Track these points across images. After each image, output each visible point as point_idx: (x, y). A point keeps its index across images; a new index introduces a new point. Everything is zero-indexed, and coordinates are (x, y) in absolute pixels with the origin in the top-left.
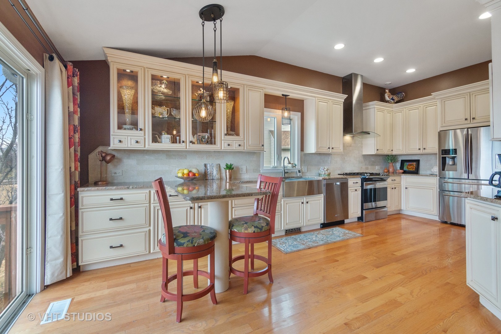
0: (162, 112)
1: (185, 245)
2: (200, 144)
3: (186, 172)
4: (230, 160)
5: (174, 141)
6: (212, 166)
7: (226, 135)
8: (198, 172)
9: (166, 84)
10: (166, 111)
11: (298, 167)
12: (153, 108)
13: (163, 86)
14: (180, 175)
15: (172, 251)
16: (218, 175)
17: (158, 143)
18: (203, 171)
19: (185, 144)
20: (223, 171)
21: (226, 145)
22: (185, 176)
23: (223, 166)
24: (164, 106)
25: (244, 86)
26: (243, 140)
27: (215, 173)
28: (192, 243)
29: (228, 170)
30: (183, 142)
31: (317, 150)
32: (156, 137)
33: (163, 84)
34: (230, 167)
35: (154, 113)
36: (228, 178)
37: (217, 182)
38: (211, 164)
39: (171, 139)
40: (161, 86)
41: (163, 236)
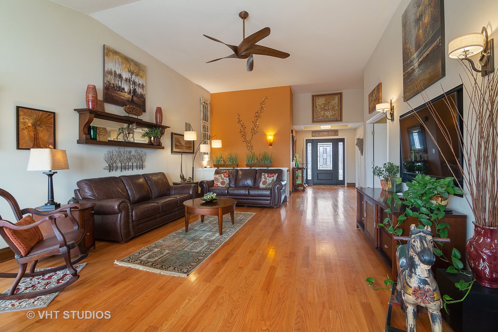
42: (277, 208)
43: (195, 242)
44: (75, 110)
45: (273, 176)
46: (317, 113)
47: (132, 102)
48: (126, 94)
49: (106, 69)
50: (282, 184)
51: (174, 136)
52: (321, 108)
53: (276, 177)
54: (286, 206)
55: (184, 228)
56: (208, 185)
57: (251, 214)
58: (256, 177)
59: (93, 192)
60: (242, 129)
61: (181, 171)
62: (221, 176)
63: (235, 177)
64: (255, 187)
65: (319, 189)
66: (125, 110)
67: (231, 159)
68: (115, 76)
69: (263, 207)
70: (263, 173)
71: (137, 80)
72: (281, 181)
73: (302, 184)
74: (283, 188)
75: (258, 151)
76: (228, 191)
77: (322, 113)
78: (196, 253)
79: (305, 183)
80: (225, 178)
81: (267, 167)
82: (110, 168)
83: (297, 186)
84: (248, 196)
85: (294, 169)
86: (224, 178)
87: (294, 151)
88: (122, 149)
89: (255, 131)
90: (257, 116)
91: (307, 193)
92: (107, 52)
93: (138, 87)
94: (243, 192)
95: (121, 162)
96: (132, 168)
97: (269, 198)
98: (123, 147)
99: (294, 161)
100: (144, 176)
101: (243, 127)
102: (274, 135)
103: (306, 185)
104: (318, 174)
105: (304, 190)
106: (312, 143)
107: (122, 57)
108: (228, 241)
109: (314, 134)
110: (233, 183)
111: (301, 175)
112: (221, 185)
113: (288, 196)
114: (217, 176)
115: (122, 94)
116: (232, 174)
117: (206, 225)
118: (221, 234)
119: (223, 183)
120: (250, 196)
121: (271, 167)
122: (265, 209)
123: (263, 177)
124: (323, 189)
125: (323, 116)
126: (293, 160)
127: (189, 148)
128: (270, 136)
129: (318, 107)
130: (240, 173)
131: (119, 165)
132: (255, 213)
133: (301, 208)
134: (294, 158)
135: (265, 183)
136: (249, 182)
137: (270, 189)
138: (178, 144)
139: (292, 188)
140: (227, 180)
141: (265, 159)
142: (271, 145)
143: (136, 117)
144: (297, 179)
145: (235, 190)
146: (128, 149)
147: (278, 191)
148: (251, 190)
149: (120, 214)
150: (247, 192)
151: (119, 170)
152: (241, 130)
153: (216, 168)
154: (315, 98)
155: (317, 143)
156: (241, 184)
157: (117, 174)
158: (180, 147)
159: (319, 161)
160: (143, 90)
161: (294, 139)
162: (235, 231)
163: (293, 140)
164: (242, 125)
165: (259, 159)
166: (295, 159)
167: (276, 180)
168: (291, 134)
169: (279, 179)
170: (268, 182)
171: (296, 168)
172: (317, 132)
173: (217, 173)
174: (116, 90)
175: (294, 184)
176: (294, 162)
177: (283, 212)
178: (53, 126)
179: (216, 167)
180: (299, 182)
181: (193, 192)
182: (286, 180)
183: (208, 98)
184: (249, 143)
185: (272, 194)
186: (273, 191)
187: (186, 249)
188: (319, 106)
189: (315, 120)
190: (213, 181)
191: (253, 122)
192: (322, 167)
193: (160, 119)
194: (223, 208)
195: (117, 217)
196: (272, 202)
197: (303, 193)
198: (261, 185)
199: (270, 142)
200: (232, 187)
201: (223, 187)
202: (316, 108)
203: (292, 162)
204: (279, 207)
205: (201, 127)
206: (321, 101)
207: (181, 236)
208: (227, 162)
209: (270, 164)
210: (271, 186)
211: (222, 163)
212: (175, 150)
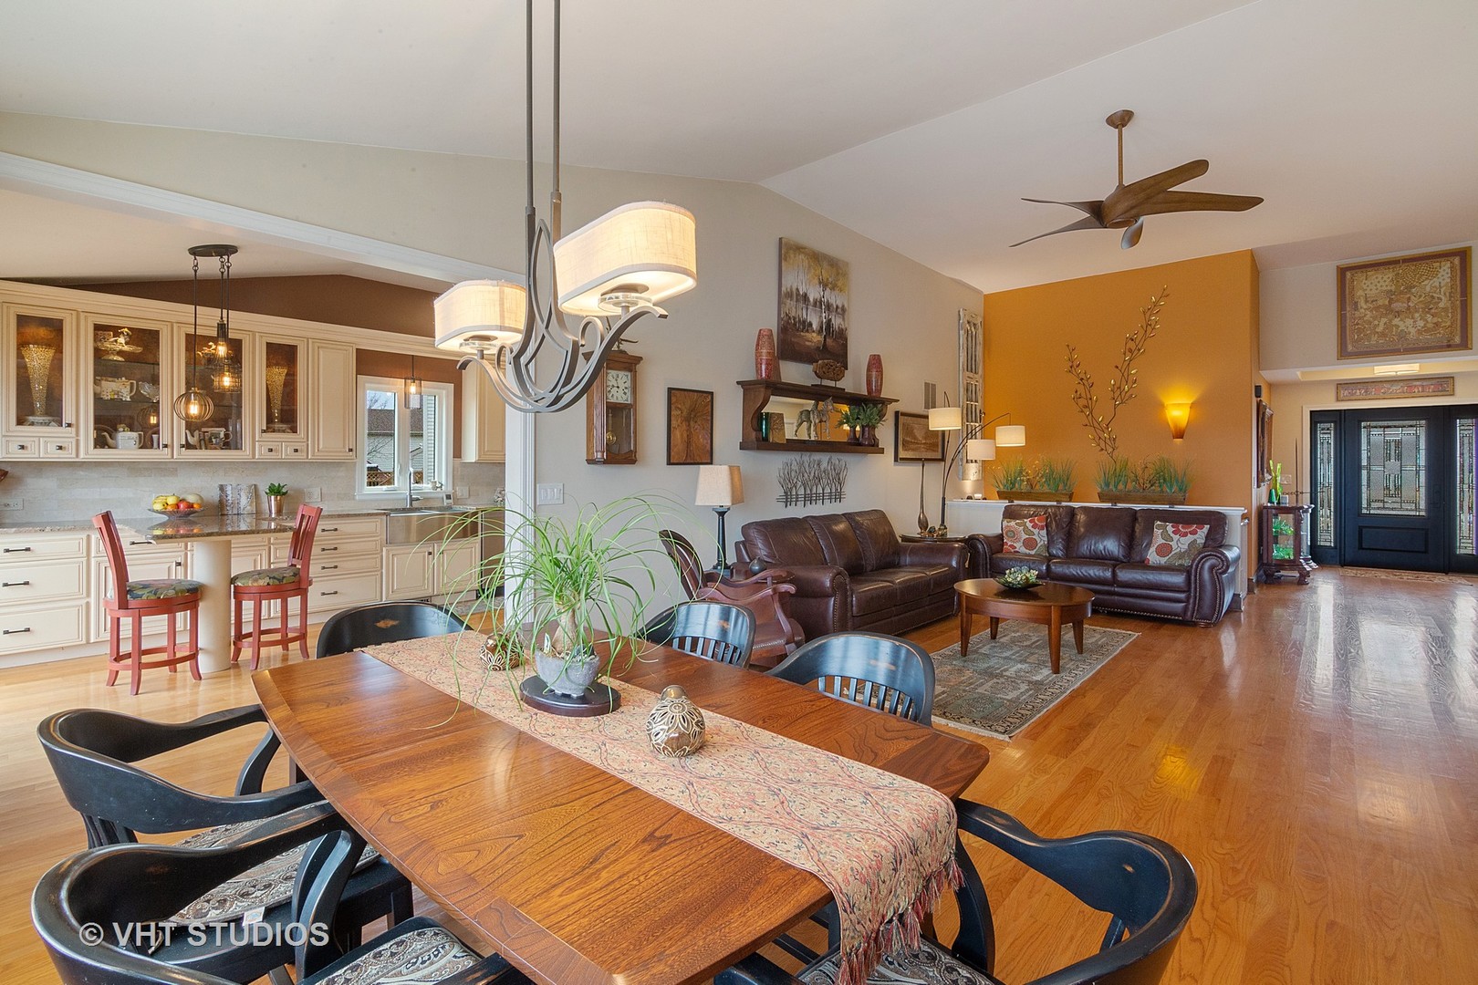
0: (120, 389)
1: (144, 597)
2: (206, 449)
3: (172, 501)
4: (279, 478)
5: (146, 443)
6: (238, 490)
7: (264, 431)
8: (199, 502)
9: (128, 334)
10: (128, 387)
11: (448, 489)
12: (96, 382)
13: (122, 340)
14: (158, 507)
15: (123, 605)
16: (250, 505)
17: (110, 447)
18: (217, 499)
19: (169, 450)
20: (264, 498)
21: (265, 450)
22: (169, 509)
23: (264, 488)
24: (123, 379)
25: (308, 341)
26: (305, 440)
27: (244, 501)
28: (155, 594)
29: (273, 497)
30: (166, 446)
31: (480, 456)
32: (104, 436)
33: (121, 336)
34: (276, 491)
35: (98, 391)
36: (273, 512)
37: (248, 521)
38: (234, 485)
39: (137, 441)
40: (116, 341)
41: (112, 593)
42: (1207, 626)
43: (995, 680)
44: (738, 383)
45: (1194, 533)
46: (1358, 324)
47: (824, 350)
48: (814, 335)
49: (783, 289)
50: (1226, 557)
51: (901, 419)
52: (1377, 308)
53: (1204, 536)
54: (1237, 624)
55: (957, 646)
56: (989, 546)
57: (1124, 637)
58: (1133, 531)
59: (771, 549)
60: (1081, 389)
61: (922, 507)
62: (1025, 524)
63: (1066, 527)
64: (1132, 557)
65: (1369, 581)
66: (816, 372)
67: (1049, 477)
68: (797, 300)
69: (1158, 620)
70: (1159, 523)
71: (833, 298)
72: (1221, 546)
73: (1293, 561)
74: (1230, 570)
75: (1138, 455)
76: (1048, 567)
77: (1382, 324)
78: (1008, 700)
79: (1309, 560)
80: (1036, 531)
81: (1169, 504)
82: (788, 499)
83: (1275, 565)
84: (1112, 585)
85: (1265, 511)
86: (1032, 529)
87: (1263, 454)
88: (807, 458)
89: (1123, 394)
90: (1130, 350)
91: (1314, 590)
92: (787, 250)
93: (834, 313)
94: (1097, 573)
95: (804, 485)
96: (823, 499)
97: (1182, 596)
98: (809, 454)
99: (1262, 484)
100: (848, 517)
101: (1086, 383)
102: (1193, 406)
103: (1311, 566)
104: (1361, 529)
105: (1302, 581)
106: (1335, 422)
107: (808, 255)
108: (1078, 689)
109: (1344, 393)
110: (1060, 546)
111: (1290, 531)
112: (1023, 550)
113: (1243, 594)
114: (1013, 523)
115: (808, 335)
116: (1056, 522)
117: (1004, 646)
118: (1056, 670)
119: (1030, 543)
120: (1118, 586)
121: (1183, 504)
122: (1170, 627)
123: (1157, 532)
124: (1385, 582)
125: (1383, 335)
126: (1260, 481)
127: (932, 447)
128: (1178, 408)
129: (1362, 303)
130: (1081, 517)
131: (801, 492)
132: (1137, 634)
133: (1296, 635)
134: (1263, 474)
135: (1164, 550)
136: (1111, 545)
137: (1188, 571)
138: (908, 439)
139: (1258, 570)
140: (1041, 537)
141: (1162, 481)
142: (1180, 434)
143: (832, 384)
144: (1277, 543)
145: (1071, 566)
146: (817, 456)
147: (1212, 577)
148: (1123, 568)
149: (833, 599)
150: (1108, 574)
151: (801, 504)
152: (1076, 392)
153: (1006, 503)
154: (1348, 274)
155: (1360, 422)
156: (1084, 548)
157: (798, 511)
158: (912, 446)
159: (1369, 486)
160: (844, 319)
161: (1264, 413)
162: (1092, 669)
163: (1261, 416)
164: (1082, 379)
165: (1141, 481)
166: (1267, 476)
167: (1205, 545)
168: (1254, 400)
169: (1214, 540)
170: (1174, 547)
171: (1271, 508)
172: (1359, 386)
173: (1009, 514)
174: (798, 330)
175: (1265, 557)
176: (1264, 488)
177: (1228, 640)
178: (709, 418)
179: (1005, 498)
180: (1282, 552)
181: (958, 563)
182: (1239, 545)
183: (977, 307)
184: (1106, 431)
185: (1193, 586)
186: (1196, 576)
187: (979, 690)
188: (1366, 301)
189: (1350, 348)
190: (1001, 537)
191: (1117, 367)
192: (1381, 505)
193: (877, 382)
194: (1063, 606)
195: (827, 603)
196: (1191, 606)
197: (1298, 590)
198: (1153, 557)
199: (1176, 426)
200: (1059, 557)
201: (1030, 555)
202: (1356, 309)
203: (1258, 486)
204: (1215, 624)
205: (962, 390)
206: (1373, 286)
207: (954, 663)
208: (1037, 487)
209: (1180, 496)
210: (1187, 562)
211: (1024, 487)
212: (902, 454)
